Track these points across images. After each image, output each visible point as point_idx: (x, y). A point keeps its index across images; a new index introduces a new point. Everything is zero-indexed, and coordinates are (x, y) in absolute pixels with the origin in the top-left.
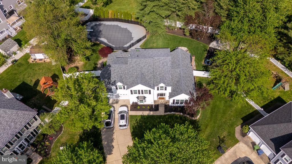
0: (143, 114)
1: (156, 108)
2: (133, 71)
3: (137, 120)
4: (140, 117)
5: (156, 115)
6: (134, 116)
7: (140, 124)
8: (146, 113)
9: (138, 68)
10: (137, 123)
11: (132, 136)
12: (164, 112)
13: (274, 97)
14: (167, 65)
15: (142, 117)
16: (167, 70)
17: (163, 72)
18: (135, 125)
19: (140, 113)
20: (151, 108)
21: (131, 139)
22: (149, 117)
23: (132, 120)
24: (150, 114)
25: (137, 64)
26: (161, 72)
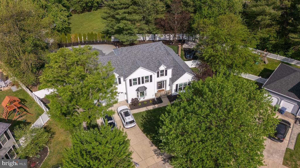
0: (148, 109)
1: (159, 100)
2: (127, 59)
3: (143, 116)
4: (146, 112)
5: (162, 106)
6: (137, 113)
7: (148, 119)
8: (151, 108)
9: (131, 55)
10: (145, 118)
11: (144, 133)
12: (169, 102)
13: (261, 70)
14: (161, 49)
15: (148, 112)
16: (162, 53)
17: (159, 57)
18: (143, 121)
19: (144, 109)
20: (153, 102)
21: (145, 136)
22: (155, 110)
23: (137, 118)
24: (155, 107)
25: (129, 52)
26: (157, 56)
